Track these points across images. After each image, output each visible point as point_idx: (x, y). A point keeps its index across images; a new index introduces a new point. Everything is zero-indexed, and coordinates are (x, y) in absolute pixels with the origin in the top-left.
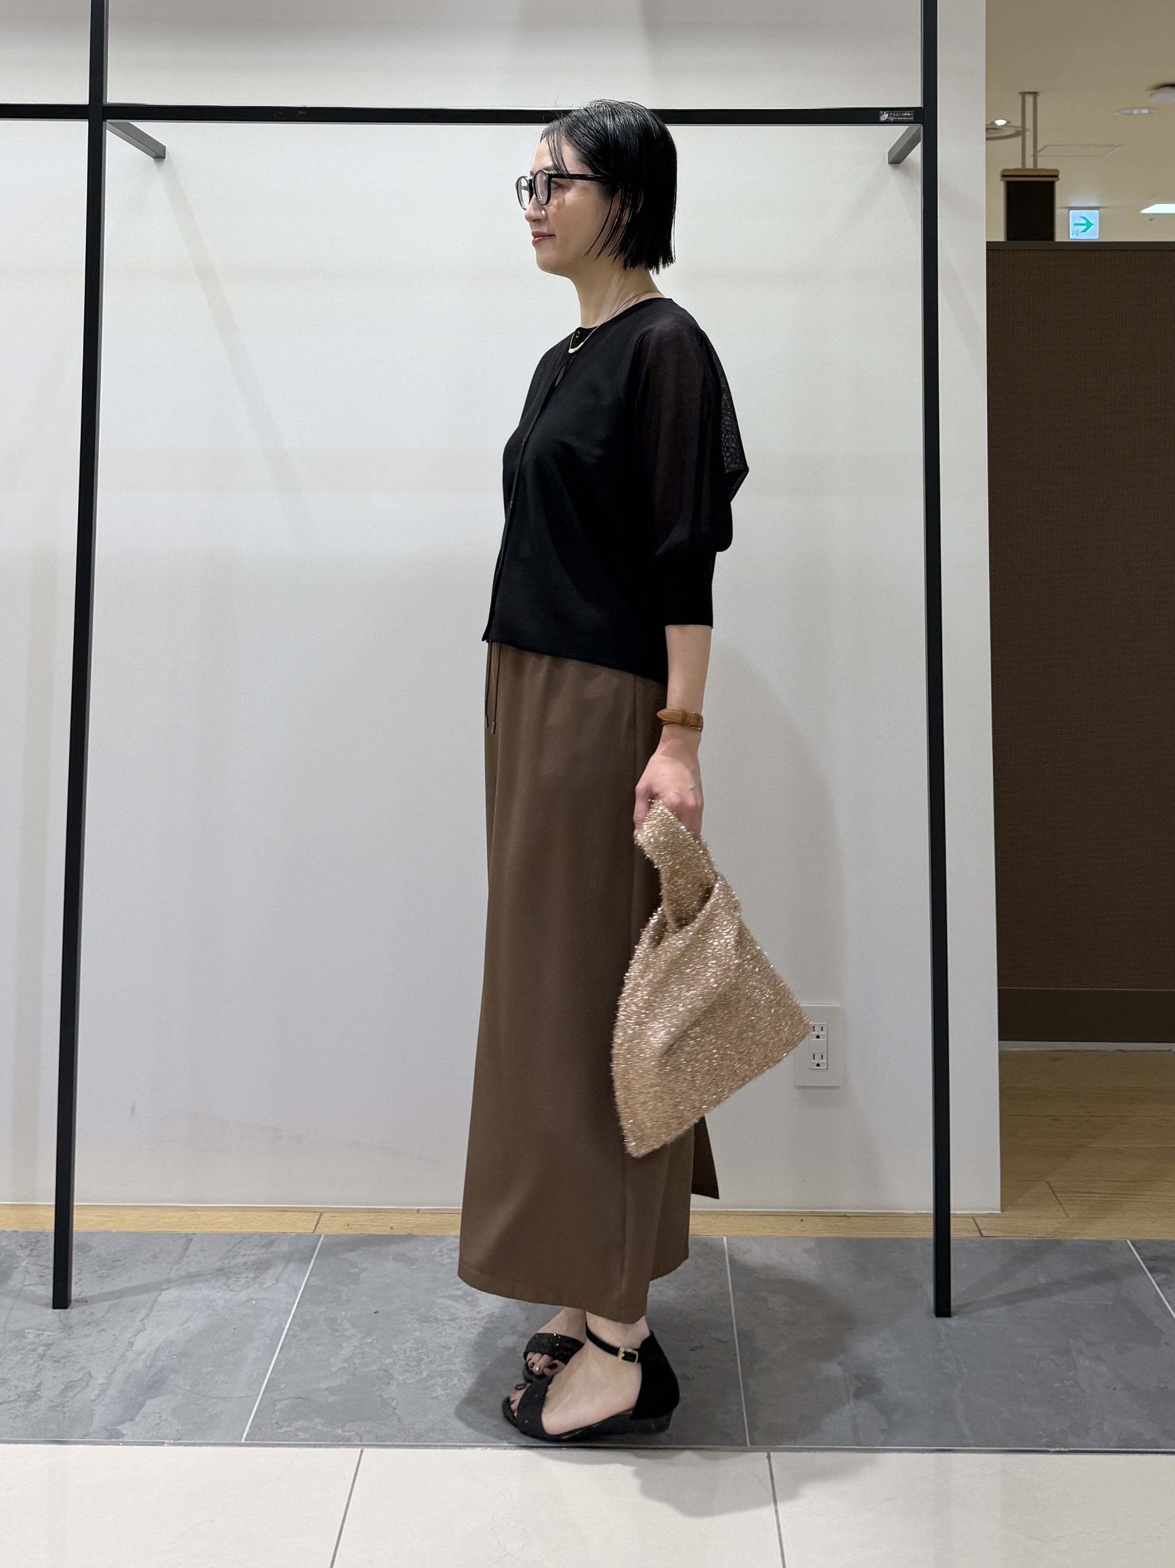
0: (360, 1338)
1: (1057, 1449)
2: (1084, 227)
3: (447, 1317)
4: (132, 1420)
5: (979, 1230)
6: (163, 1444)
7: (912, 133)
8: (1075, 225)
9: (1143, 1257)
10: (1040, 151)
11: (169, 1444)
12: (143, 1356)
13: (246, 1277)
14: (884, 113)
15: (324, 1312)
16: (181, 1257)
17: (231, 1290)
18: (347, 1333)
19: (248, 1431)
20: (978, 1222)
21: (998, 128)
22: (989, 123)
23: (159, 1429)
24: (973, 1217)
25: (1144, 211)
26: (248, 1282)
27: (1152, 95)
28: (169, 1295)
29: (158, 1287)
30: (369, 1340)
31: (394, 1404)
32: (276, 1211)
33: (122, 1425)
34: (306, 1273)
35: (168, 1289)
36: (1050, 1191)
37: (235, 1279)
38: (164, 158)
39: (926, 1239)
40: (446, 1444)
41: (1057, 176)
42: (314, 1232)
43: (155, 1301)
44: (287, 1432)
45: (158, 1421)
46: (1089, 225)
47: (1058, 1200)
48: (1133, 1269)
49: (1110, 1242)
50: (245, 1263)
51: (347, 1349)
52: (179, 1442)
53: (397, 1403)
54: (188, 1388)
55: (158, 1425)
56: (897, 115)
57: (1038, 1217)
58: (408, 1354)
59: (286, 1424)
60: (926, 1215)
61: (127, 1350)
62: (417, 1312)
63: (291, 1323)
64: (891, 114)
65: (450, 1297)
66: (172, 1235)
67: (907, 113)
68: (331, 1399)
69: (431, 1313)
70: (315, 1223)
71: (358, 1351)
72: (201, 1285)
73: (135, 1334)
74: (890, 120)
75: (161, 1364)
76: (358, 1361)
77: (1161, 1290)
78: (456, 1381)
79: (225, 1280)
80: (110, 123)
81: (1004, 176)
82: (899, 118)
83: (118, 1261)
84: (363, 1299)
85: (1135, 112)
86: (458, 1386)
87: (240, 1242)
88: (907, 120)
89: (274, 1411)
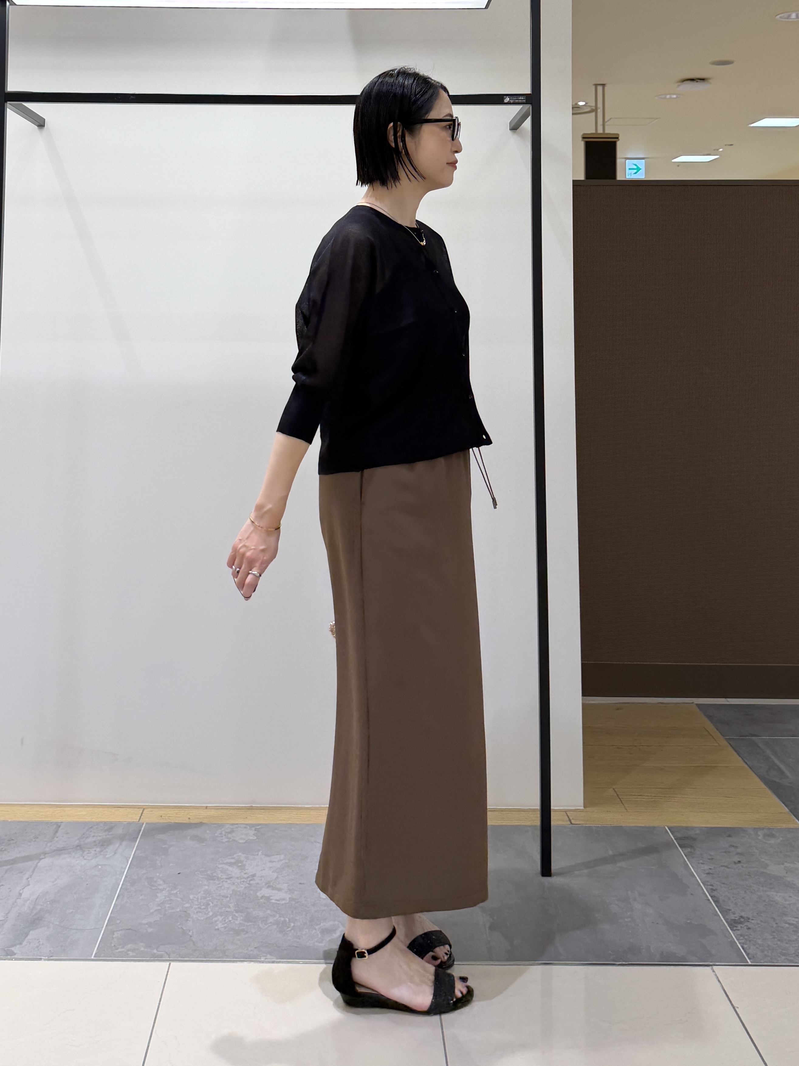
0: (168, 891)
1: (620, 963)
2: (635, 171)
3: (225, 877)
4: (21, 944)
5: (570, 820)
6: (40, 959)
7: (525, 111)
8: (630, 169)
9: (675, 838)
10: (606, 122)
11: (45, 960)
12: (28, 902)
13: (95, 851)
14: (506, 97)
15: (145, 873)
16: (53, 838)
17: (85, 859)
18: (161, 887)
19: (96, 951)
20: (568, 814)
21: (579, 107)
22: (574, 104)
23: (38, 950)
24: (566, 812)
25: (674, 161)
26: (96, 854)
27: (678, 86)
28: (45, 862)
29: (38, 857)
30: (175, 892)
31: (190, 933)
32: (115, 808)
33: (15, 947)
34: (134, 847)
35: (45, 858)
36: (616, 795)
37: (88, 852)
38: (44, 126)
39: (536, 826)
40: (224, 959)
41: (617, 138)
42: (139, 821)
43: (36, 866)
44: (121, 952)
45: (37, 944)
46: (639, 169)
47: (621, 800)
48: (669, 845)
49: (654, 828)
50: (95, 842)
51: (161, 897)
52: (51, 958)
53: (193, 932)
54: (57, 923)
55: (37, 947)
56: (515, 99)
57: (608, 811)
58: (199, 901)
59: (120, 947)
60: (534, 810)
61: (18, 898)
62: (206, 873)
63: (124, 881)
64: (511, 98)
65: (227, 863)
66: (47, 823)
67: (522, 97)
68: (150, 930)
69: (215, 874)
70: (140, 815)
71: (168, 899)
72: (66, 856)
73: (23, 887)
74: (511, 102)
75: (39, 907)
76: (167, 906)
77: (687, 859)
78: (231, 919)
79: (81, 853)
80: (10, 104)
81: (584, 138)
82: (517, 101)
83: (12, 840)
84: (171, 865)
85: (668, 97)
86: (232, 921)
87: (91, 828)
88: (521, 102)
89: (113, 938)
